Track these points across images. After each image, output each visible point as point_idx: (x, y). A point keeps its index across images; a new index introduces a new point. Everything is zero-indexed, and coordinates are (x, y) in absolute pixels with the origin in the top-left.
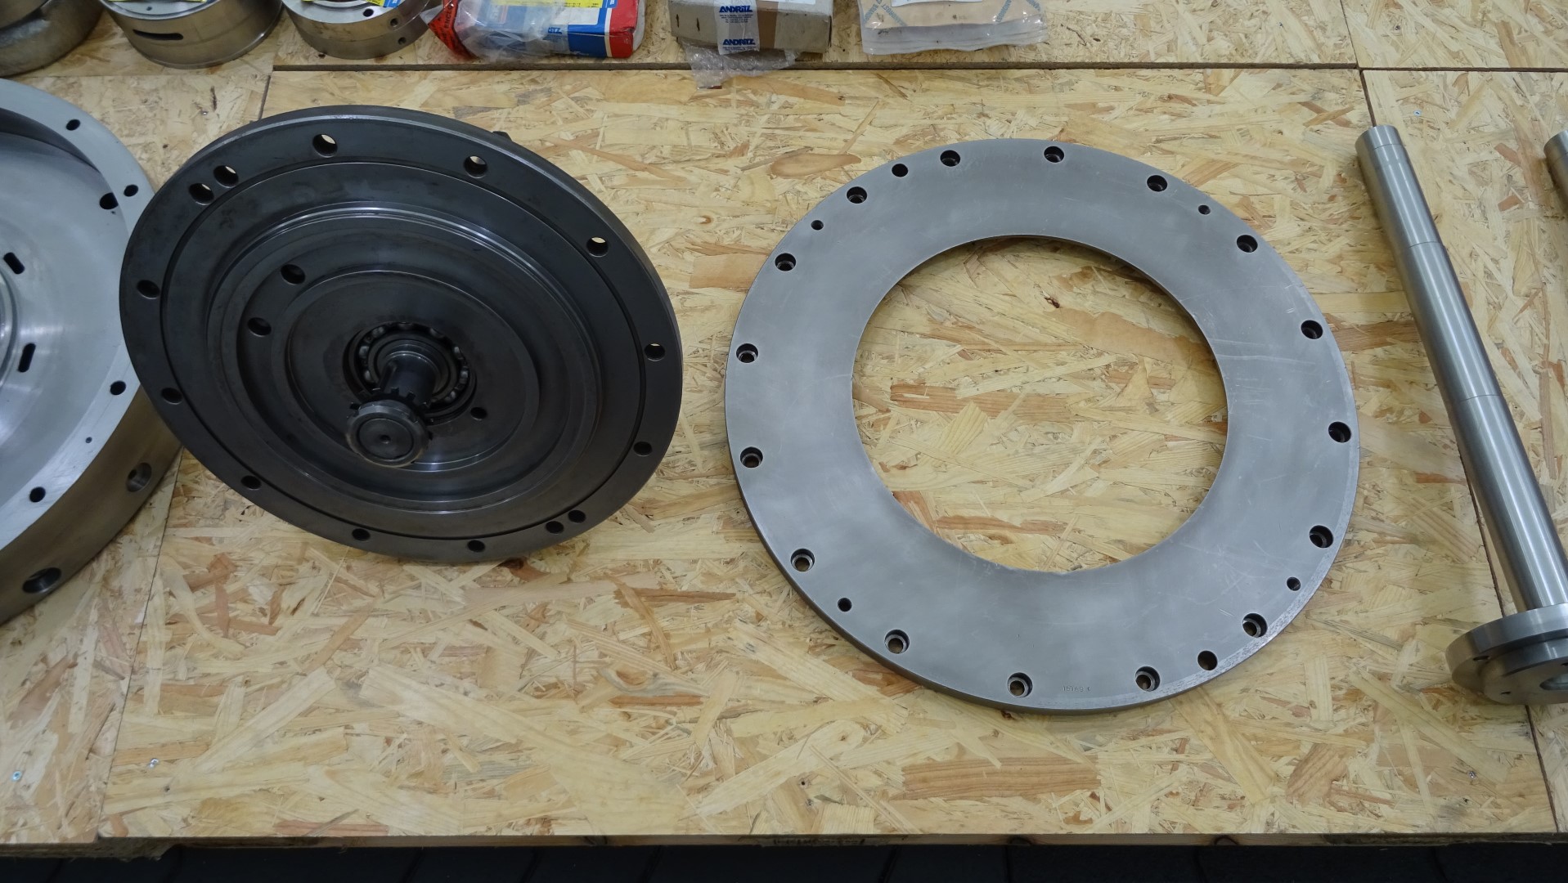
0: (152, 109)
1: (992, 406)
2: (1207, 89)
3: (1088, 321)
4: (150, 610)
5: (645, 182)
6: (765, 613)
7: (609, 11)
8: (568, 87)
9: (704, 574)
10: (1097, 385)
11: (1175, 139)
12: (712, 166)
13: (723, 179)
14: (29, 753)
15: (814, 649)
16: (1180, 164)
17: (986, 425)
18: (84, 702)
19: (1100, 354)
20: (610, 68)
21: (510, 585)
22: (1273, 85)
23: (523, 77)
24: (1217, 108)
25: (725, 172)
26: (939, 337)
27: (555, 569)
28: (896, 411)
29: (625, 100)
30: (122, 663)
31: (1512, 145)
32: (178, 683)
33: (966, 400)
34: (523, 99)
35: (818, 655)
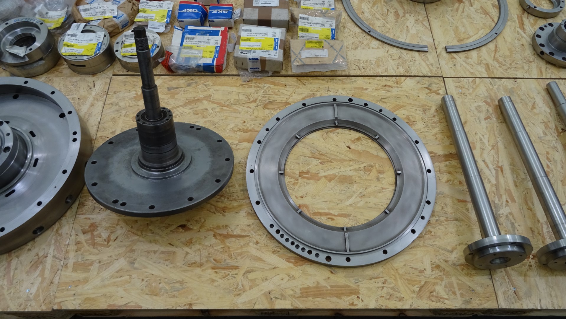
0: (75, 87)
1: (330, 178)
2: (397, 83)
3: (359, 153)
4: (71, 240)
5: (226, 110)
6: (259, 241)
7: (216, 59)
8: (202, 81)
9: (241, 229)
10: (362, 173)
11: (387, 98)
12: (246, 106)
13: (249, 109)
14: (32, 284)
15: (274, 252)
16: (388, 105)
17: (328, 184)
18: (49, 268)
19: (363, 163)
20: (215, 76)
21: (181, 232)
22: (417, 82)
23: (189, 78)
24: (400, 89)
25: (250, 107)
26: (314, 158)
27: (195, 228)
28: (300, 180)
29: (220, 85)
30: (62, 256)
31: (489, 100)
32: (79, 262)
33: (322, 177)
34: (189, 85)
35: (275, 254)
